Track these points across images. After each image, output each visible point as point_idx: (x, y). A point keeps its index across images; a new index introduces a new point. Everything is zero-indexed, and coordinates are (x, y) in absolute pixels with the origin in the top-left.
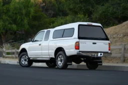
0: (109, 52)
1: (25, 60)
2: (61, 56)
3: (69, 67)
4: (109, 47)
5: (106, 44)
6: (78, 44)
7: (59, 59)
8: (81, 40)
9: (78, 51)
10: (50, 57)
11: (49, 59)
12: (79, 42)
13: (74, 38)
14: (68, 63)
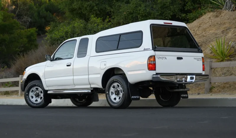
0: (204, 73)
1: (37, 95)
2: (115, 84)
3: (133, 104)
4: (203, 65)
5: (198, 60)
6: (152, 59)
7: (112, 90)
8: (158, 53)
9: (154, 72)
10: (92, 88)
11: (90, 91)
12: (156, 56)
13: (145, 50)
14: (133, 97)
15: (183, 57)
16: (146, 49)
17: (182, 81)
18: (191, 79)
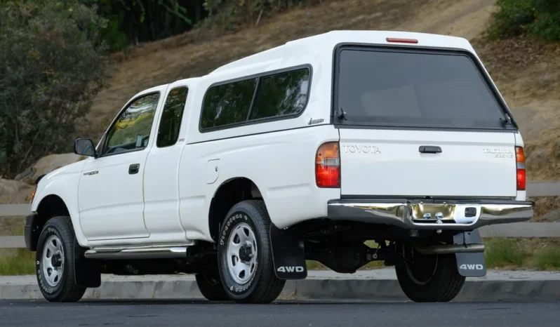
0: (520, 196)
2: (240, 228)
4: (521, 171)
5: (499, 154)
6: (332, 153)
10: (191, 241)
11: (184, 250)
12: (340, 143)
13: (312, 124)
14: (282, 269)
15: (442, 147)
16: (315, 122)
17: (435, 222)
18: (467, 215)
